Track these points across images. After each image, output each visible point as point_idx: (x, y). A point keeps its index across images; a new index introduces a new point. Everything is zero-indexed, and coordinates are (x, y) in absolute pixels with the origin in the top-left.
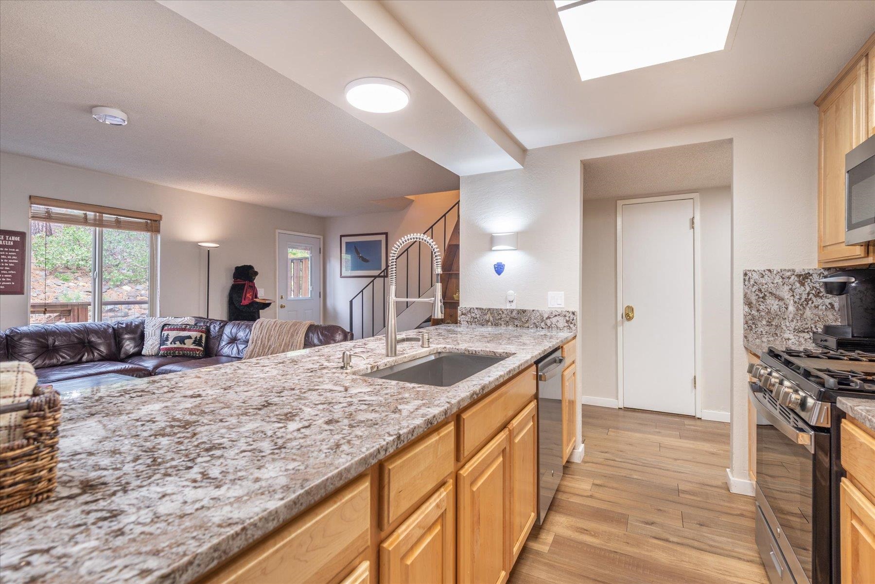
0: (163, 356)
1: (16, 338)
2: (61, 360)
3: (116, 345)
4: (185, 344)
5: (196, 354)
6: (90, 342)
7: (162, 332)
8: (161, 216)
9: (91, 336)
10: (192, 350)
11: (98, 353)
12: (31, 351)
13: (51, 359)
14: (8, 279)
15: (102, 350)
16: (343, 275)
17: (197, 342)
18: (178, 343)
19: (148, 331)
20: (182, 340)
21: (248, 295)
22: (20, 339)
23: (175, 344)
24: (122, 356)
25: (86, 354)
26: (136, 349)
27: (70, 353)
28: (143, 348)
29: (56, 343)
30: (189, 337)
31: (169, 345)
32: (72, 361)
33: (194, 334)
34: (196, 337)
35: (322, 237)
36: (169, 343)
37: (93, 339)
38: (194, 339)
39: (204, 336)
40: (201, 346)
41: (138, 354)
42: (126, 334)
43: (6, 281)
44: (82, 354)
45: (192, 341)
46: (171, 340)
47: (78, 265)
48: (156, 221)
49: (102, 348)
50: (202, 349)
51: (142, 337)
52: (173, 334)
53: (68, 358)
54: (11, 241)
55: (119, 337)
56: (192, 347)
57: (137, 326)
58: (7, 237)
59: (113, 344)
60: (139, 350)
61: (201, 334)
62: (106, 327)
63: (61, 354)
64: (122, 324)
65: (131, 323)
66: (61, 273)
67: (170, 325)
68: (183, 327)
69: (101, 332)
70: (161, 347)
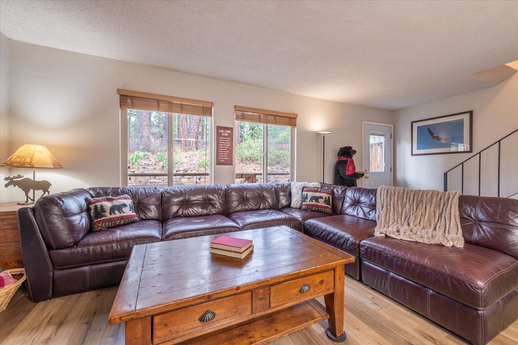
0: (305, 210)
1: (229, 191)
2: (250, 207)
3: (277, 199)
4: (319, 202)
5: (327, 210)
6: (264, 196)
7: (302, 192)
8: (297, 115)
9: (264, 192)
10: (324, 207)
11: (268, 204)
12: (236, 200)
13: (245, 206)
14: (226, 156)
15: (269, 201)
16: (414, 153)
17: (327, 201)
18: (314, 201)
19: (294, 191)
20: (317, 199)
21: (350, 168)
22: (231, 192)
23: (312, 201)
24: (280, 207)
25: (262, 204)
26: (287, 203)
27: (254, 203)
28: (291, 202)
29: (248, 196)
30: (321, 197)
31: (308, 202)
32: (255, 208)
33: (324, 195)
34: (326, 198)
35: (392, 126)
36: (308, 200)
37: (265, 194)
38: (324, 199)
39: (331, 197)
40: (330, 205)
41: (289, 206)
42: (281, 192)
43: (225, 157)
44: (260, 204)
45: (323, 200)
46: (309, 198)
47: (250, 157)
48: (294, 118)
49: (270, 200)
50: (331, 207)
51: (290, 194)
52: (310, 194)
53: (253, 205)
54: (227, 133)
55: (278, 194)
56: (324, 205)
57: (287, 187)
58: (225, 131)
59: (275, 198)
60: (289, 204)
61: (328, 195)
62: (271, 187)
63: (250, 203)
64: (279, 185)
65: (284, 185)
66: (244, 161)
67: (307, 187)
68: (316, 189)
69: (268, 190)
70: (303, 203)
